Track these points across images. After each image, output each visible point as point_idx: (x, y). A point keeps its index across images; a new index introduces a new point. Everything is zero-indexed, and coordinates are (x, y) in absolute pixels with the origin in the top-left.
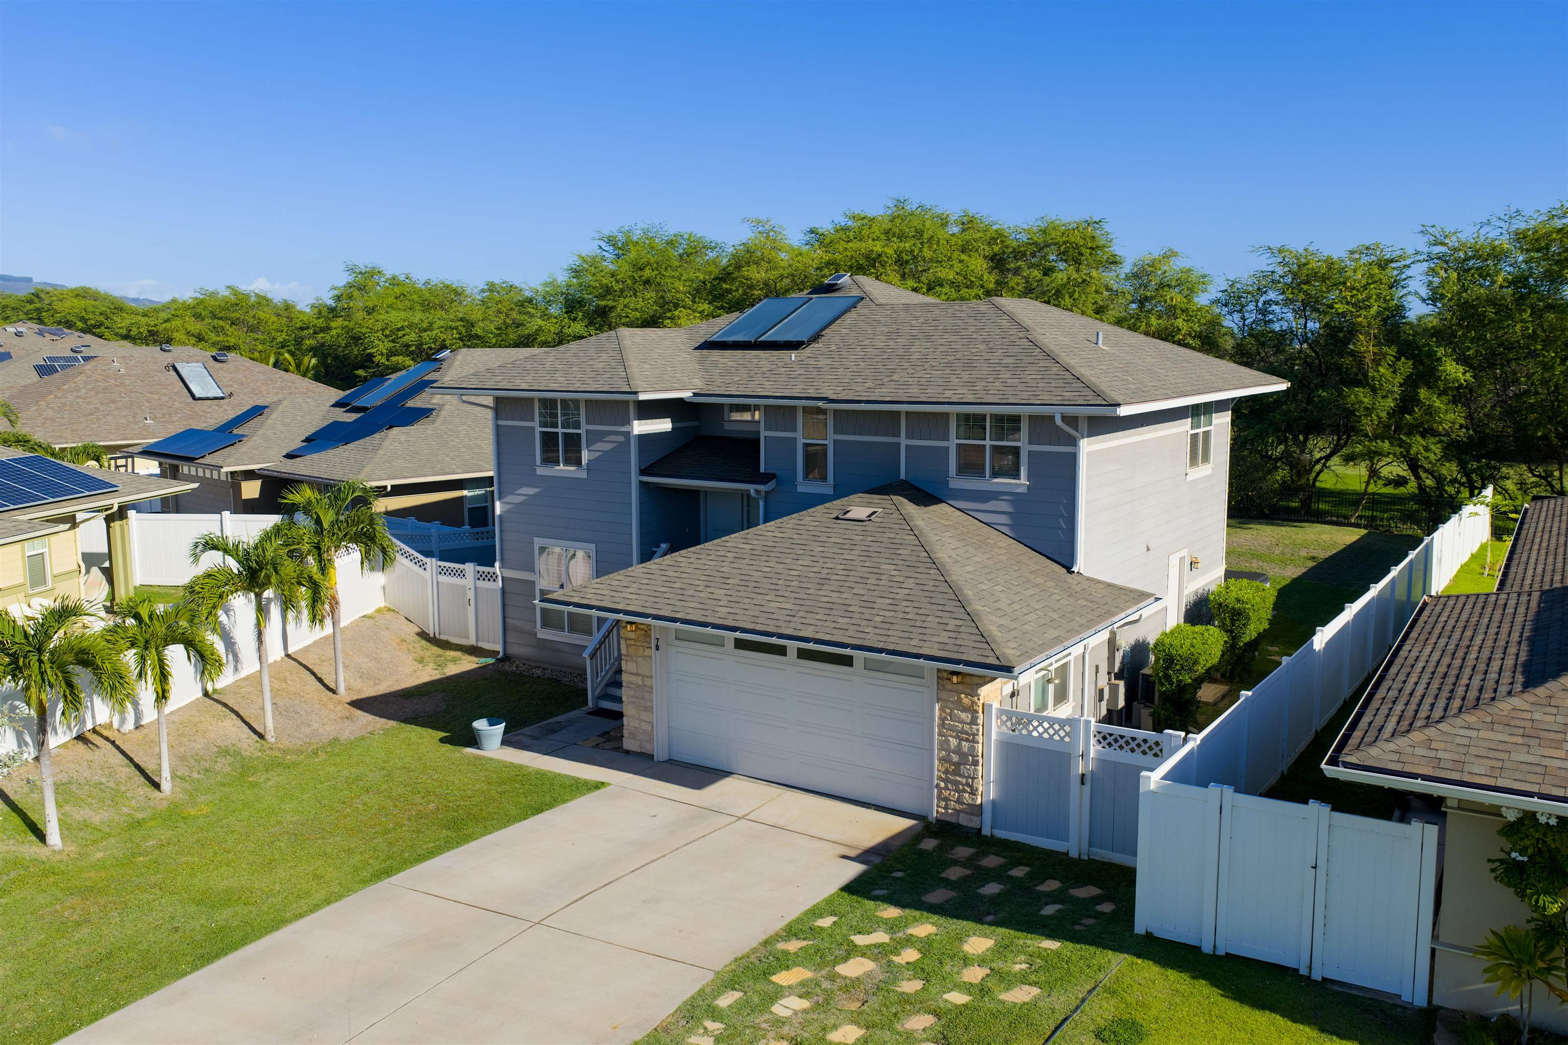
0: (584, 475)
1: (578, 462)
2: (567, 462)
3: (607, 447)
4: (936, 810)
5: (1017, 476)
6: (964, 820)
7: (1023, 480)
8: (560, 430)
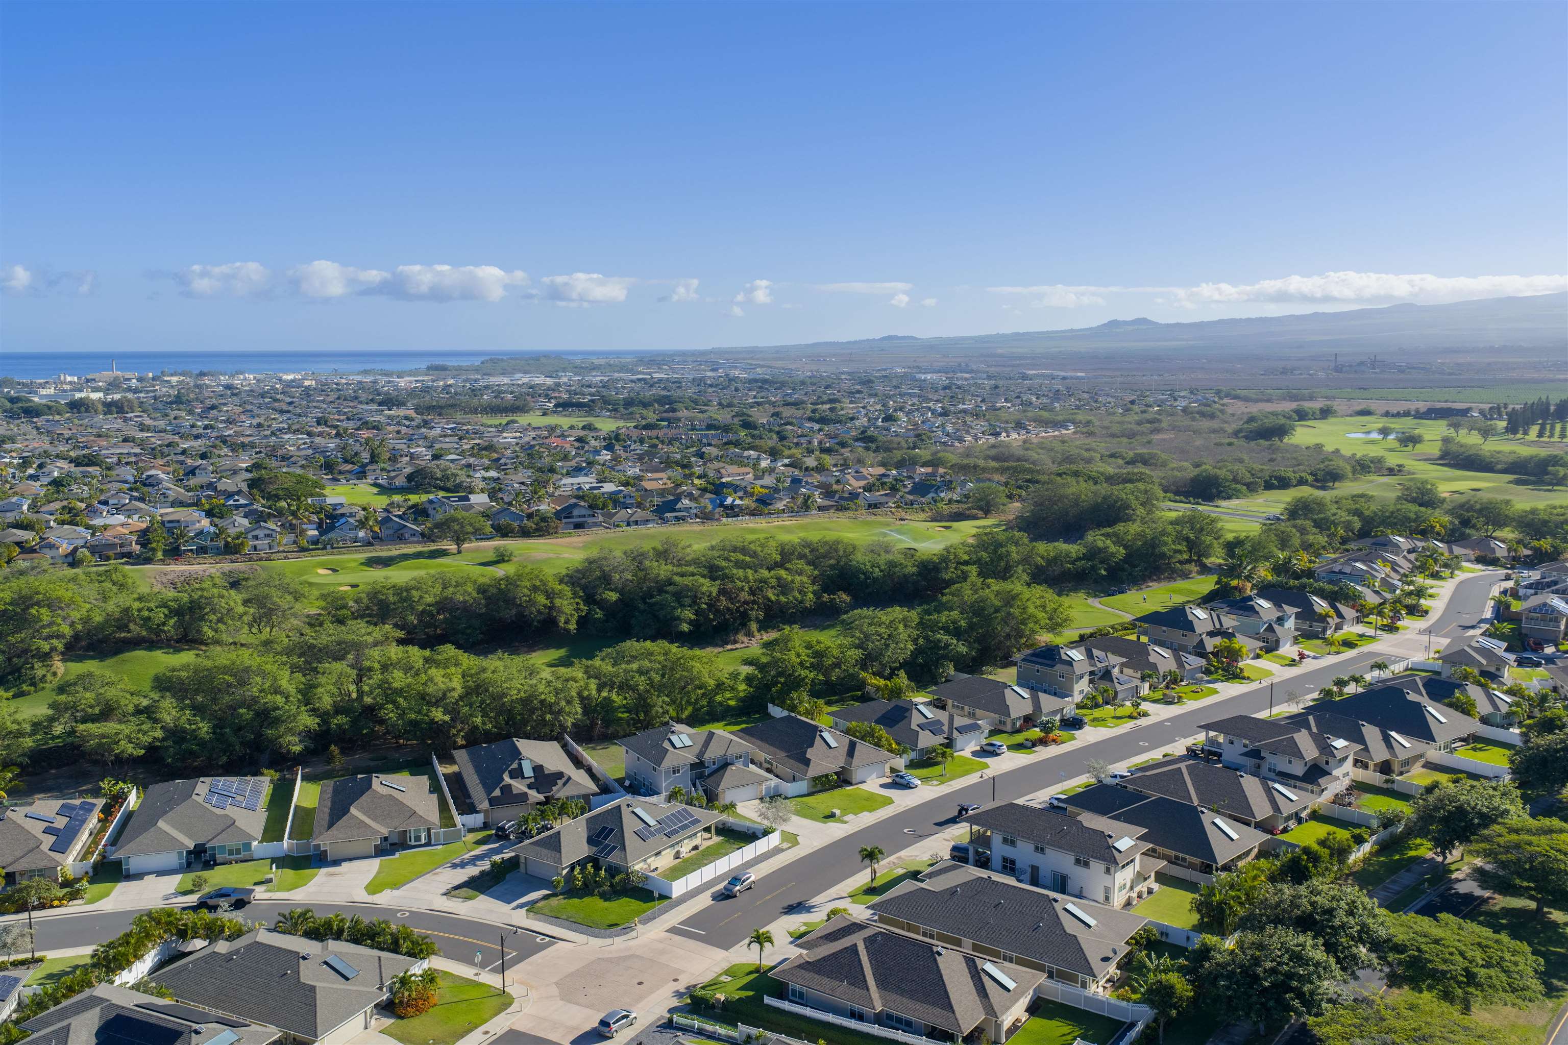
3: (685, 770)
8: (676, 769)
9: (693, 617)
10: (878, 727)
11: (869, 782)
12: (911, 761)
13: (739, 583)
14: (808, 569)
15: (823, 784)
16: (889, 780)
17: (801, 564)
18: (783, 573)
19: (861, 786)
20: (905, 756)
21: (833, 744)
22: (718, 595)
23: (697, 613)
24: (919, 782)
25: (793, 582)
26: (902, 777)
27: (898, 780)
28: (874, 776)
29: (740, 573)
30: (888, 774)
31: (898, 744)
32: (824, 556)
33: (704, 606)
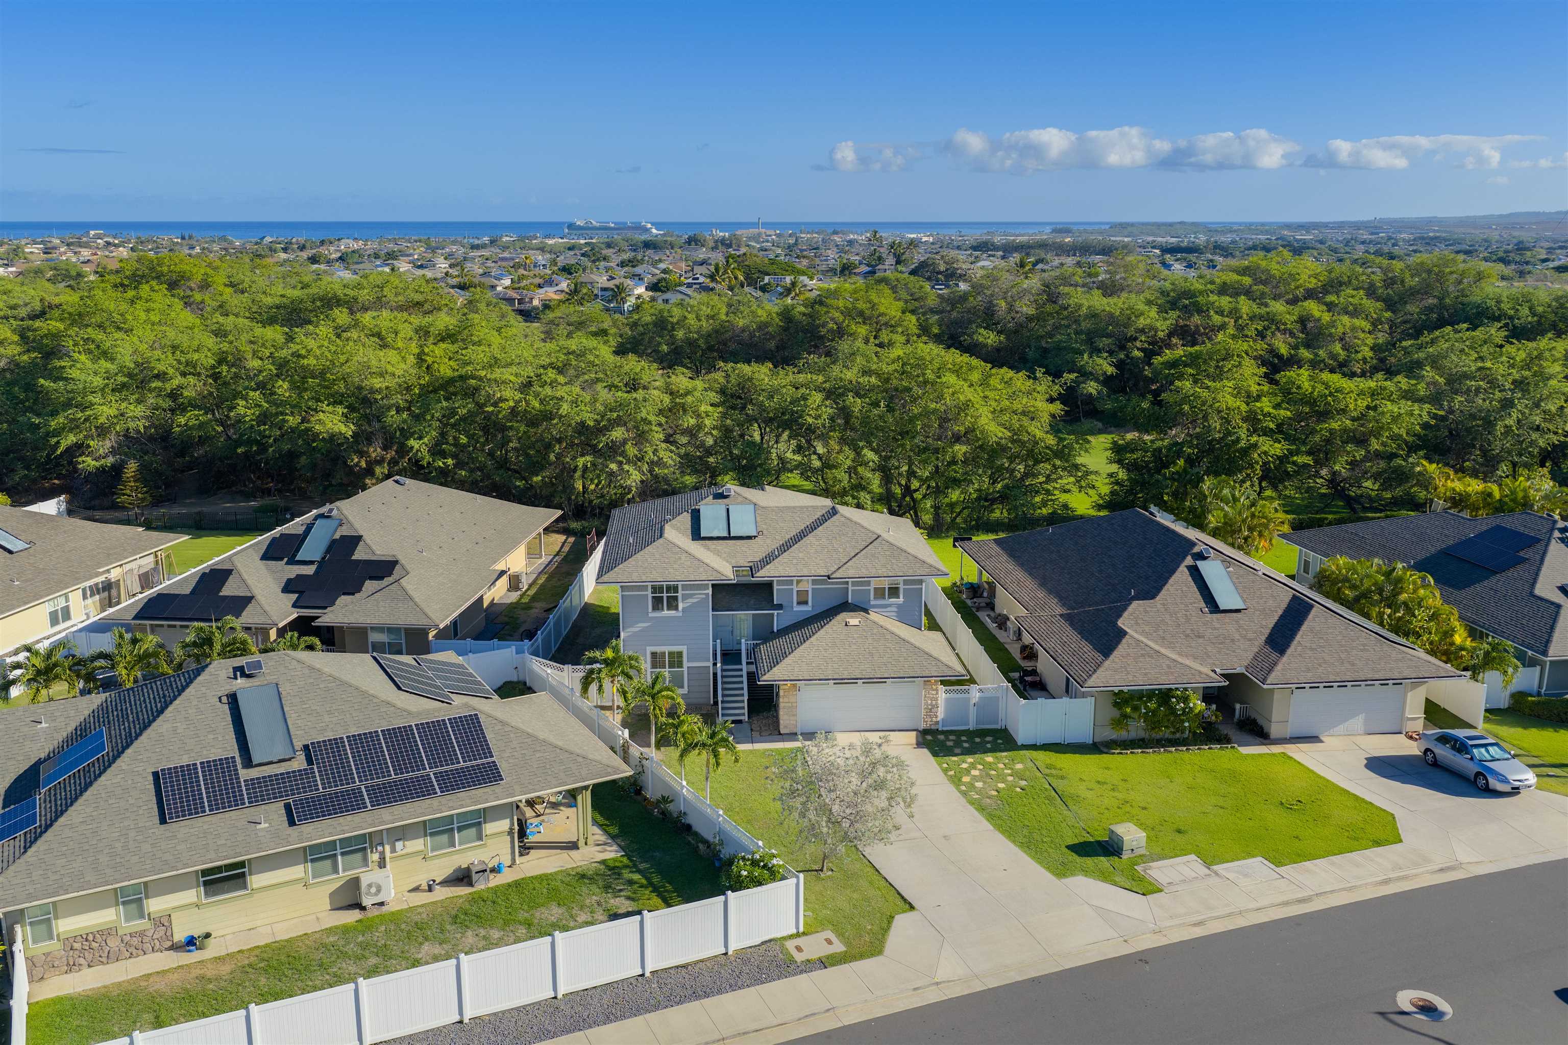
0: (681, 614)
1: (676, 608)
2: (669, 608)
3: (695, 600)
4: (922, 726)
5: (898, 597)
6: (933, 727)
7: (901, 599)
8: (665, 595)
9: (1110, 370)
10: (1414, 577)
11: (1330, 741)
12: (1519, 697)
13: (1217, 319)
14: (1372, 306)
15: (1153, 721)
16: (1413, 749)
17: (1359, 298)
18: (1314, 308)
19: (1300, 753)
20: (1492, 676)
21: (1226, 597)
22: (1170, 335)
23: (1119, 365)
24: (1530, 777)
25: (1332, 324)
26: (1461, 747)
27: (1443, 752)
28: (1358, 723)
29: (1225, 302)
30: (1418, 725)
31: (1473, 633)
32: (1413, 293)
33: (1137, 353)
